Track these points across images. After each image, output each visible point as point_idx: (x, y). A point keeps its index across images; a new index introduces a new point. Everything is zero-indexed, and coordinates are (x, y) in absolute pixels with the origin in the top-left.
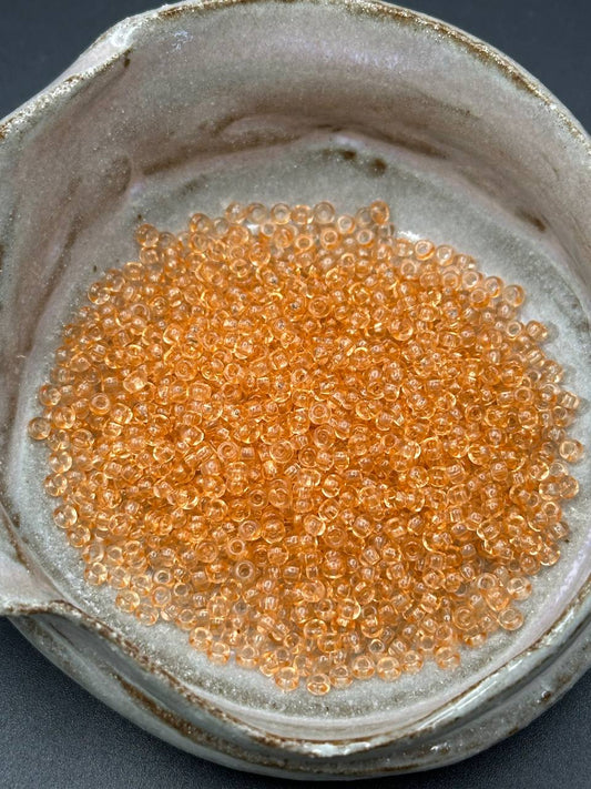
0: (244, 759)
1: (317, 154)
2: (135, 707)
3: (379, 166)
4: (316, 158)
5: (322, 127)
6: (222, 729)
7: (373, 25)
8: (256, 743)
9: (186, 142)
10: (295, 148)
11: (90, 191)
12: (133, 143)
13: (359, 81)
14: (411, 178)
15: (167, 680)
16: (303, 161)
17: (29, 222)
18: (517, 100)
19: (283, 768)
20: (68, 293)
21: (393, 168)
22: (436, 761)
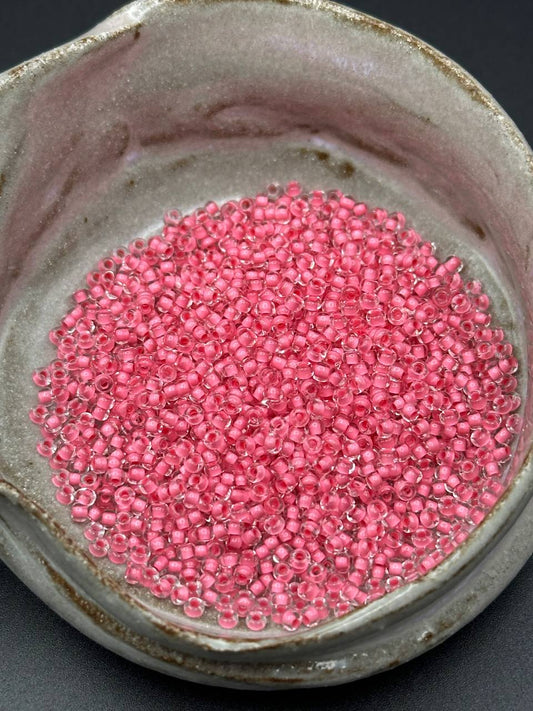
0: (147, 652)
1: (295, 151)
2: (56, 592)
3: (348, 170)
4: (294, 155)
5: (303, 127)
6: (128, 613)
7: (355, 33)
8: (157, 629)
9: (182, 120)
10: (278, 143)
11: (90, 147)
12: (134, 112)
13: (337, 83)
14: (374, 184)
15: (85, 562)
16: (282, 156)
17: (31, 160)
18: (471, 110)
19: (180, 665)
20: (58, 236)
21: (360, 172)
22: (320, 679)
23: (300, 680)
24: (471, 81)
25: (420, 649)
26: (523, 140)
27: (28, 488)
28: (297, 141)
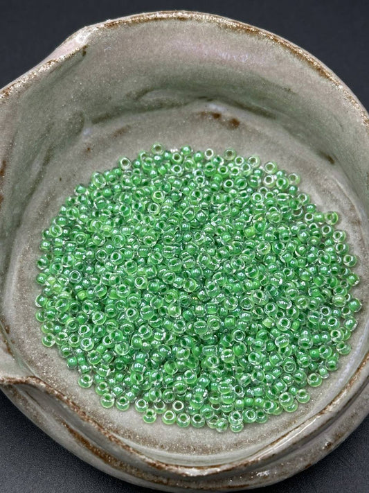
1: (197, 114)
2: (76, 444)
3: (235, 123)
4: (197, 117)
5: (201, 98)
6: (129, 458)
7: (234, 36)
9: (118, 104)
10: (184, 110)
11: (59, 131)
12: (86, 103)
13: (224, 70)
14: (254, 131)
15: (97, 426)
16: (189, 118)
17: (21, 148)
18: (319, 83)
19: (166, 484)
20: (43, 193)
21: (243, 124)
22: (260, 483)
23: (248, 485)
24: (318, 63)
25: (323, 454)
26: (358, 101)
27: (47, 373)
28: (198, 107)
